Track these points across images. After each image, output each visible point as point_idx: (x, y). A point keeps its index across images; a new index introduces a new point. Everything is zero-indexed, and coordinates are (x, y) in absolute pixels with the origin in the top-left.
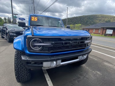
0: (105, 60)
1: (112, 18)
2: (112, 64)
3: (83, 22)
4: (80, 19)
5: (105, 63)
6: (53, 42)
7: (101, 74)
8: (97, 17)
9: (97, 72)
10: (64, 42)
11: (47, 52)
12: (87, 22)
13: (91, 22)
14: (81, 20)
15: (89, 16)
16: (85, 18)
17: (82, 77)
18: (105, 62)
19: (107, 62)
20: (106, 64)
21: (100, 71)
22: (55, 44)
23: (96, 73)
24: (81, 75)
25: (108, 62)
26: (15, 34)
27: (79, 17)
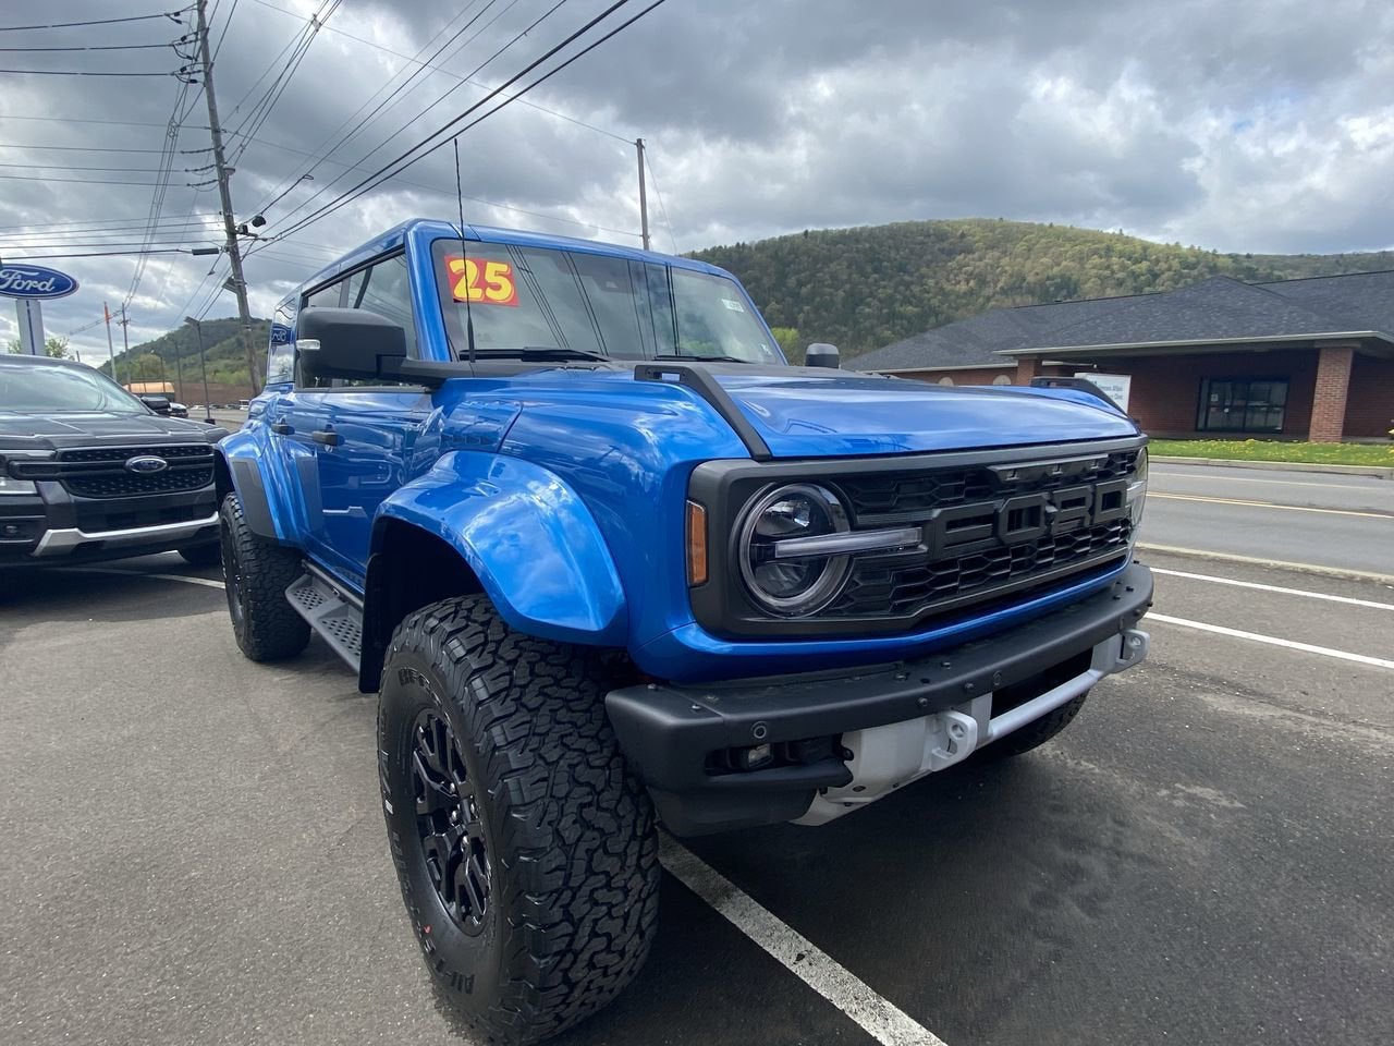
0: (1201, 677)
1: (1095, 252)
2: (1273, 700)
3: (816, 310)
4: (782, 277)
5: (1209, 698)
6: (936, 513)
7: (1238, 805)
8: (951, 253)
9: (1197, 790)
10: (1001, 505)
11: (884, 617)
12: (855, 300)
13: (890, 300)
14: (792, 281)
15: (871, 235)
16: (829, 260)
17: (1096, 864)
18: (1204, 691)
19: (1220, 684)
20: (1221, 704)
21: (1207, 775)
22: (952, 525)
23: (1191, 798)
24: (1079, 843)
25: (1231, 685)
26: (56, 493)
27: (762, 247)
